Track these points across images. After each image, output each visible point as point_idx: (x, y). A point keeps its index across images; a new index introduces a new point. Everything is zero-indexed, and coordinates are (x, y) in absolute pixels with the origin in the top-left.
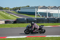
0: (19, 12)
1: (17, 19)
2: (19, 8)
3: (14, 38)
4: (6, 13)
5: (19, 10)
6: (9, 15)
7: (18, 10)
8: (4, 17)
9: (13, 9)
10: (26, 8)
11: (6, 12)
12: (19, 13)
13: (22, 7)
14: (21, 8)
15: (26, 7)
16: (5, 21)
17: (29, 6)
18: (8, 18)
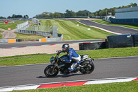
0: (113, 21)
1: (108, 37)
2: (112, 11)
3: (103, 84)
4: (80, 25)
5: (113, 15)
6: (89, 29)
7: (109, 17)
8: (78, 35)
9: (98, 15)
10: (129, 9)
11: (81, 21)
12: (112, 23)
13: (120, 8)
14: (116, 10)
15: (129, 6)
16: (80, 45)
17: (135, 5)
18: (86, 36)
